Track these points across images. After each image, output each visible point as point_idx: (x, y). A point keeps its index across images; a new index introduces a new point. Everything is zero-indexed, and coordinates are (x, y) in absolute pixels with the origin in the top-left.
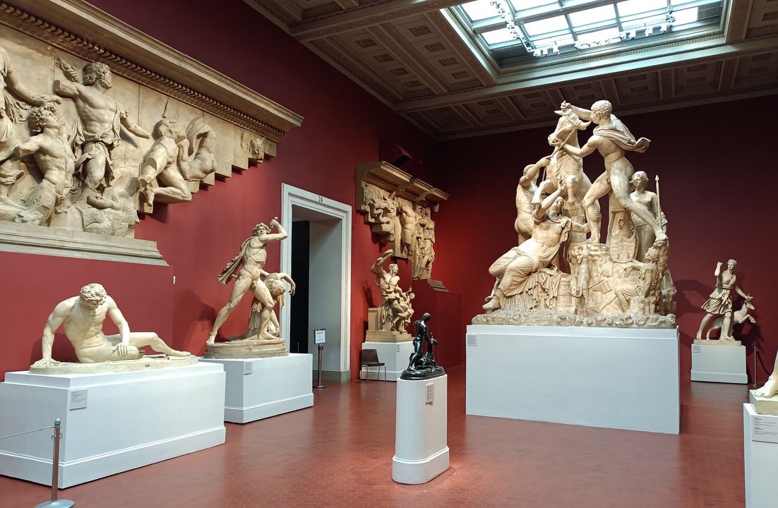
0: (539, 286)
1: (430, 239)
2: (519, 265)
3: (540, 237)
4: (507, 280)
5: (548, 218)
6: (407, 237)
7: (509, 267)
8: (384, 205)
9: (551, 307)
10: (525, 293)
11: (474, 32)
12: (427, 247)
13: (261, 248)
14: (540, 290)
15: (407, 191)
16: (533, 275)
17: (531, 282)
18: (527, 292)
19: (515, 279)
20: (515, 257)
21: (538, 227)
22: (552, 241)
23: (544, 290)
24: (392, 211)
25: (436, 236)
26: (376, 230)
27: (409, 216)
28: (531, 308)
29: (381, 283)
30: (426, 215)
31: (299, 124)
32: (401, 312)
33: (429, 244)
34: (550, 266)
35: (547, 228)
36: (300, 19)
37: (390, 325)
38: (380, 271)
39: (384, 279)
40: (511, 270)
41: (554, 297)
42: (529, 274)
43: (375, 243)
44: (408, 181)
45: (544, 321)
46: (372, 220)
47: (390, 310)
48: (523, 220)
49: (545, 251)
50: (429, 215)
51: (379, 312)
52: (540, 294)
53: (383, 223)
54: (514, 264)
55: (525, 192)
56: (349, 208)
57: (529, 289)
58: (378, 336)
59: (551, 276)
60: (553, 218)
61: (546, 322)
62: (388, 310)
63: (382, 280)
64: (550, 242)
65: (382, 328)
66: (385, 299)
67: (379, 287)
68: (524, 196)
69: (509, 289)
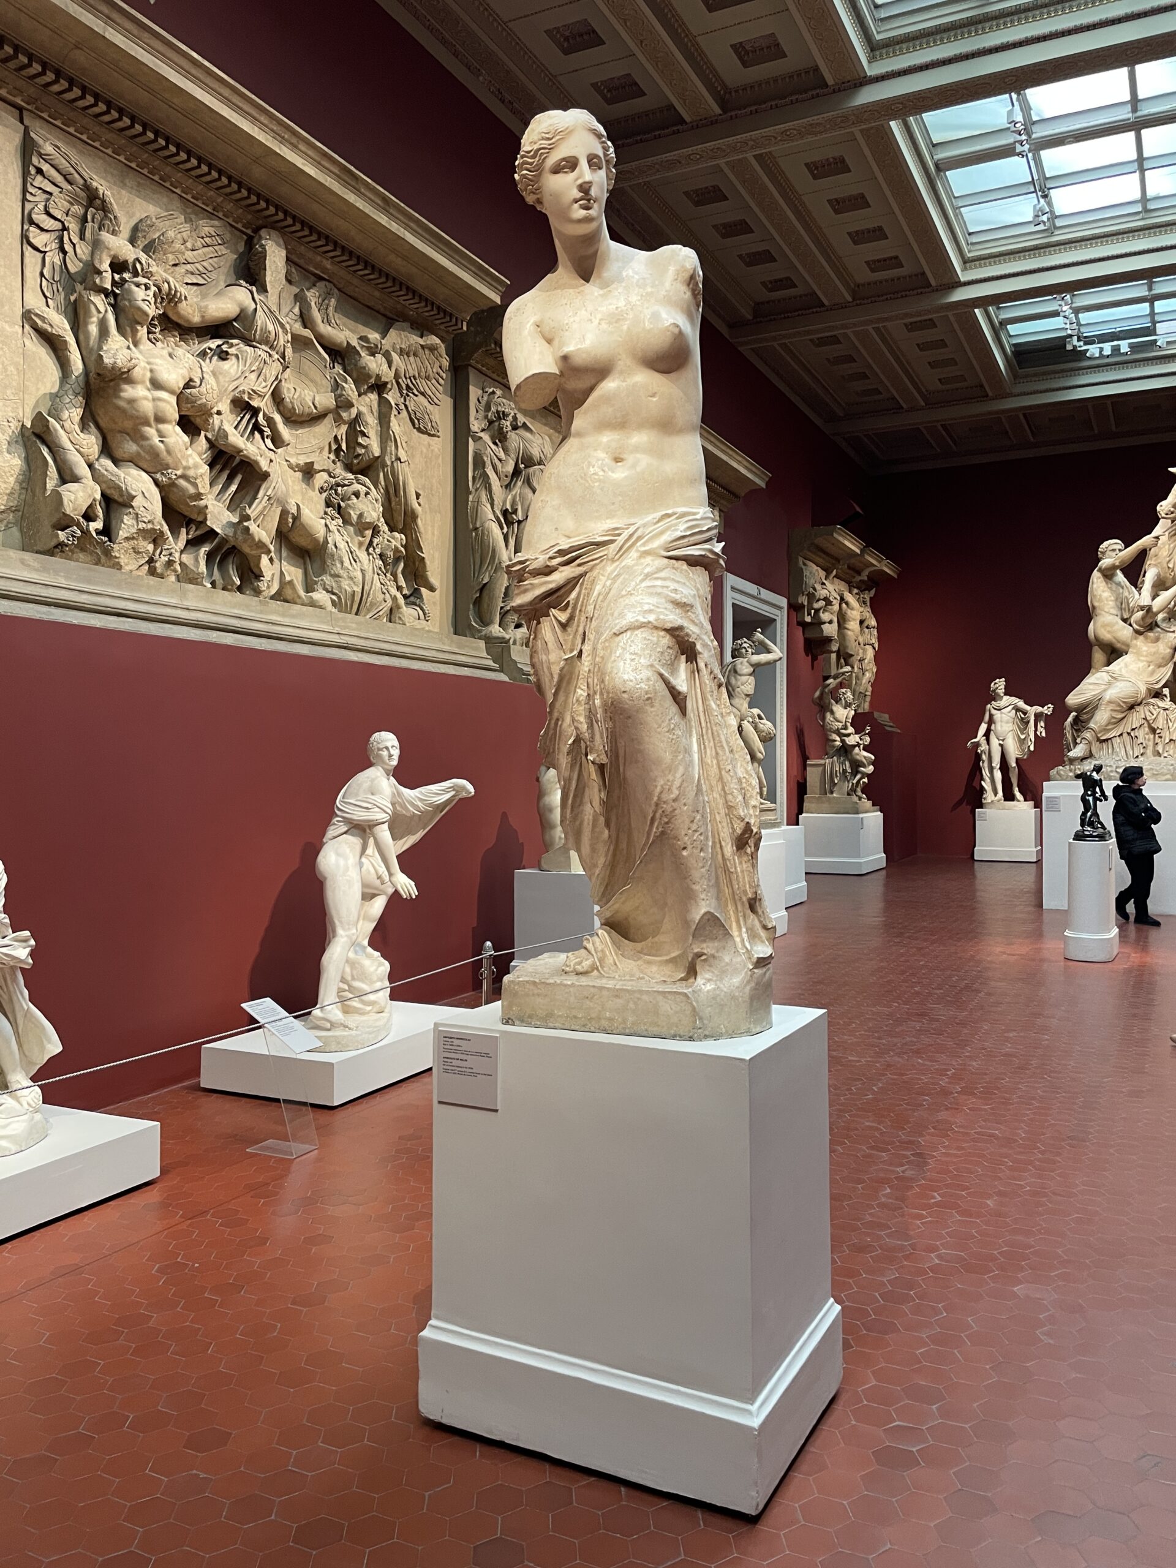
0: (1146, 725)
1: (872, 645)
2: (1121, 695)
3: (1145, 653)
4: (1101, 718)
5: (1157, 625)
6: (848, 644)
7: (1108, 696)
8: (823, 593)
9: (1166, 755)
10: (1125, 735)
11: (1001, 323)
12: (868, 657)
13: (750, 675)
14: (1147, 729)
15: (849, 567)
16: (1137, 708)
17: (1135, 719)
18: (1129, 734)
19: (1115, 714)
20: (1109, 684)
21: (1141, 637)
22: (1163, 658)
23: (1153, 731)
24: (835, 601)
25: (880, 639)
26: (811, 634)
27: (852, 609)
28: (1137, 757)
29: (827, 720)
30: (864, 603)
31: (763, 485)
32: (864, 766)
33: (870, 653)
34: (1158, 695)
35: (1157, 640)
36: (750, 318)
37: (847, 786)
38: (827, 701)
39: (832, 712)
40: (1110, 702)
41: (1171, 740)
42: (1132, 707)
43: (808, 656)
44: (858, 551)
45: (1164, 774)
46: (808, 619)
47: (847, 763)
48: (1104, 626)
49: (1152, 673)
50: (868, 604)
51: (828, 768)
52: (1147, 737)
53: (825, 623)
54: (1111, 694)
55: (1107, 583)
56: (783, 602)
57: (1133, 730)
58: (826, 805)
59: (1166, 709)
60: (1163, 625)
61: (1168, 776)
62: (843, 763)
63: (828, 716)
64: (1161, 661)
65: (832, 792)
66: (834, 746)
67: (823, 726)
68: (1106, 589)
69: (1105, 730)
